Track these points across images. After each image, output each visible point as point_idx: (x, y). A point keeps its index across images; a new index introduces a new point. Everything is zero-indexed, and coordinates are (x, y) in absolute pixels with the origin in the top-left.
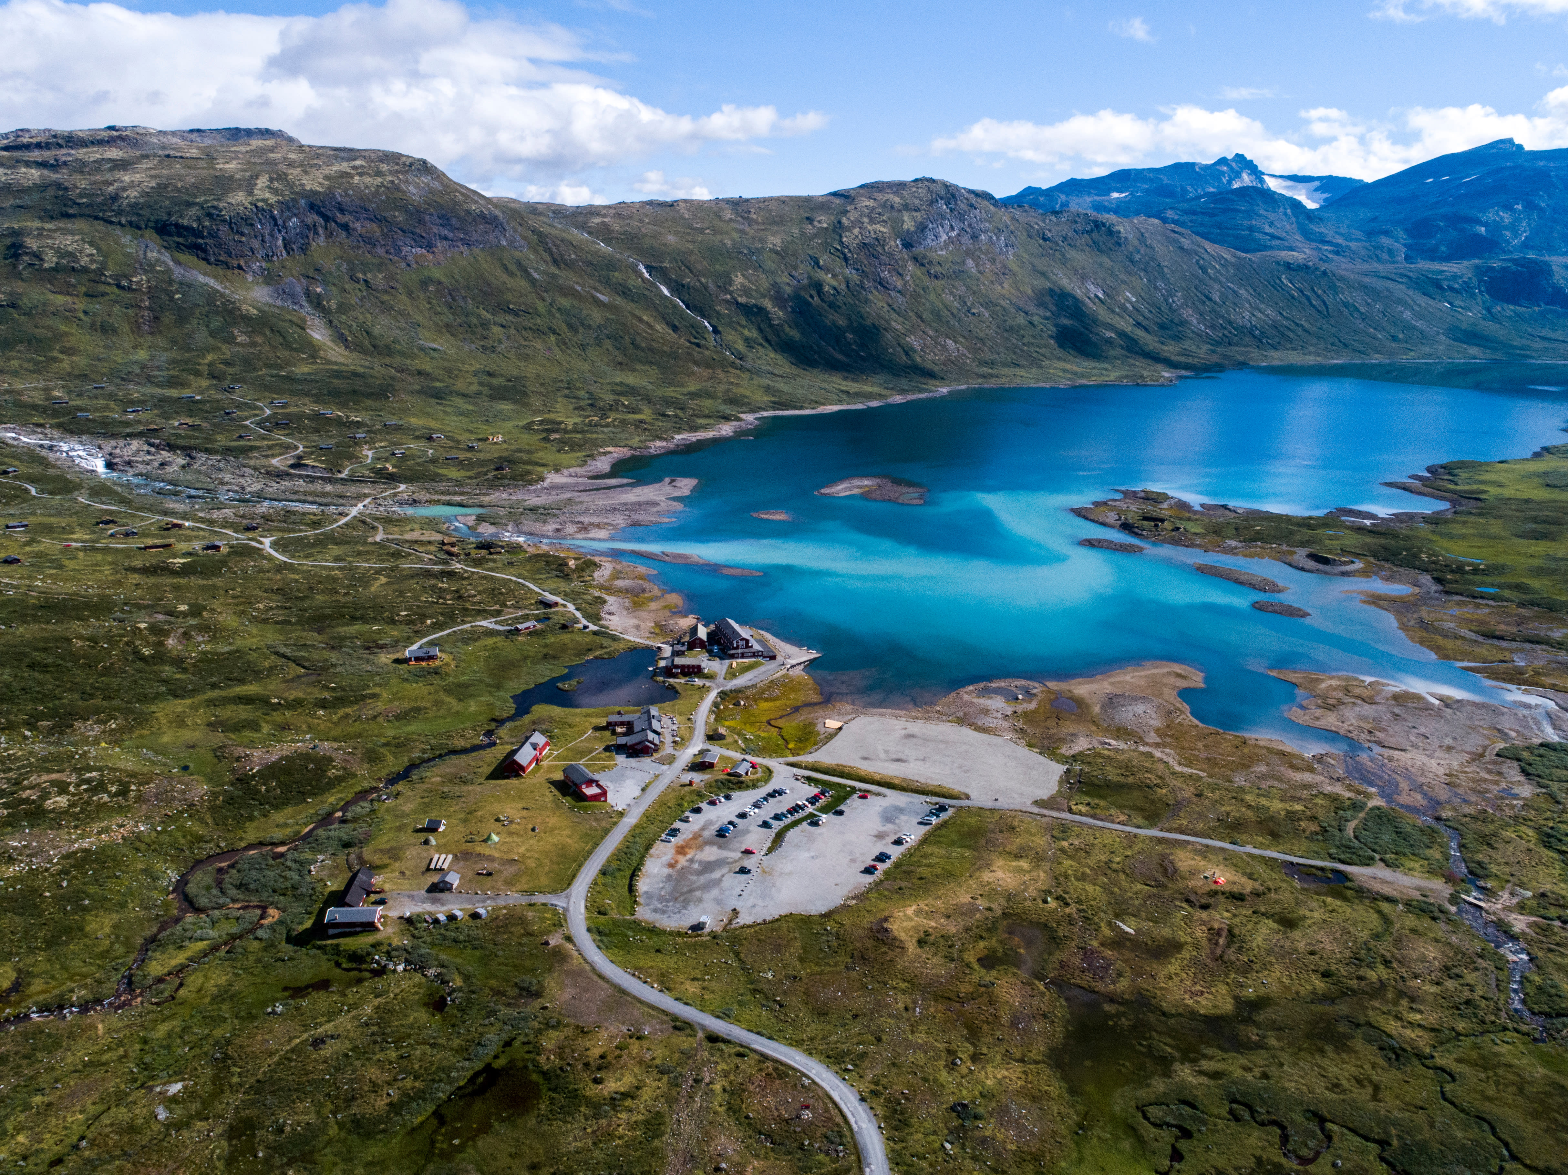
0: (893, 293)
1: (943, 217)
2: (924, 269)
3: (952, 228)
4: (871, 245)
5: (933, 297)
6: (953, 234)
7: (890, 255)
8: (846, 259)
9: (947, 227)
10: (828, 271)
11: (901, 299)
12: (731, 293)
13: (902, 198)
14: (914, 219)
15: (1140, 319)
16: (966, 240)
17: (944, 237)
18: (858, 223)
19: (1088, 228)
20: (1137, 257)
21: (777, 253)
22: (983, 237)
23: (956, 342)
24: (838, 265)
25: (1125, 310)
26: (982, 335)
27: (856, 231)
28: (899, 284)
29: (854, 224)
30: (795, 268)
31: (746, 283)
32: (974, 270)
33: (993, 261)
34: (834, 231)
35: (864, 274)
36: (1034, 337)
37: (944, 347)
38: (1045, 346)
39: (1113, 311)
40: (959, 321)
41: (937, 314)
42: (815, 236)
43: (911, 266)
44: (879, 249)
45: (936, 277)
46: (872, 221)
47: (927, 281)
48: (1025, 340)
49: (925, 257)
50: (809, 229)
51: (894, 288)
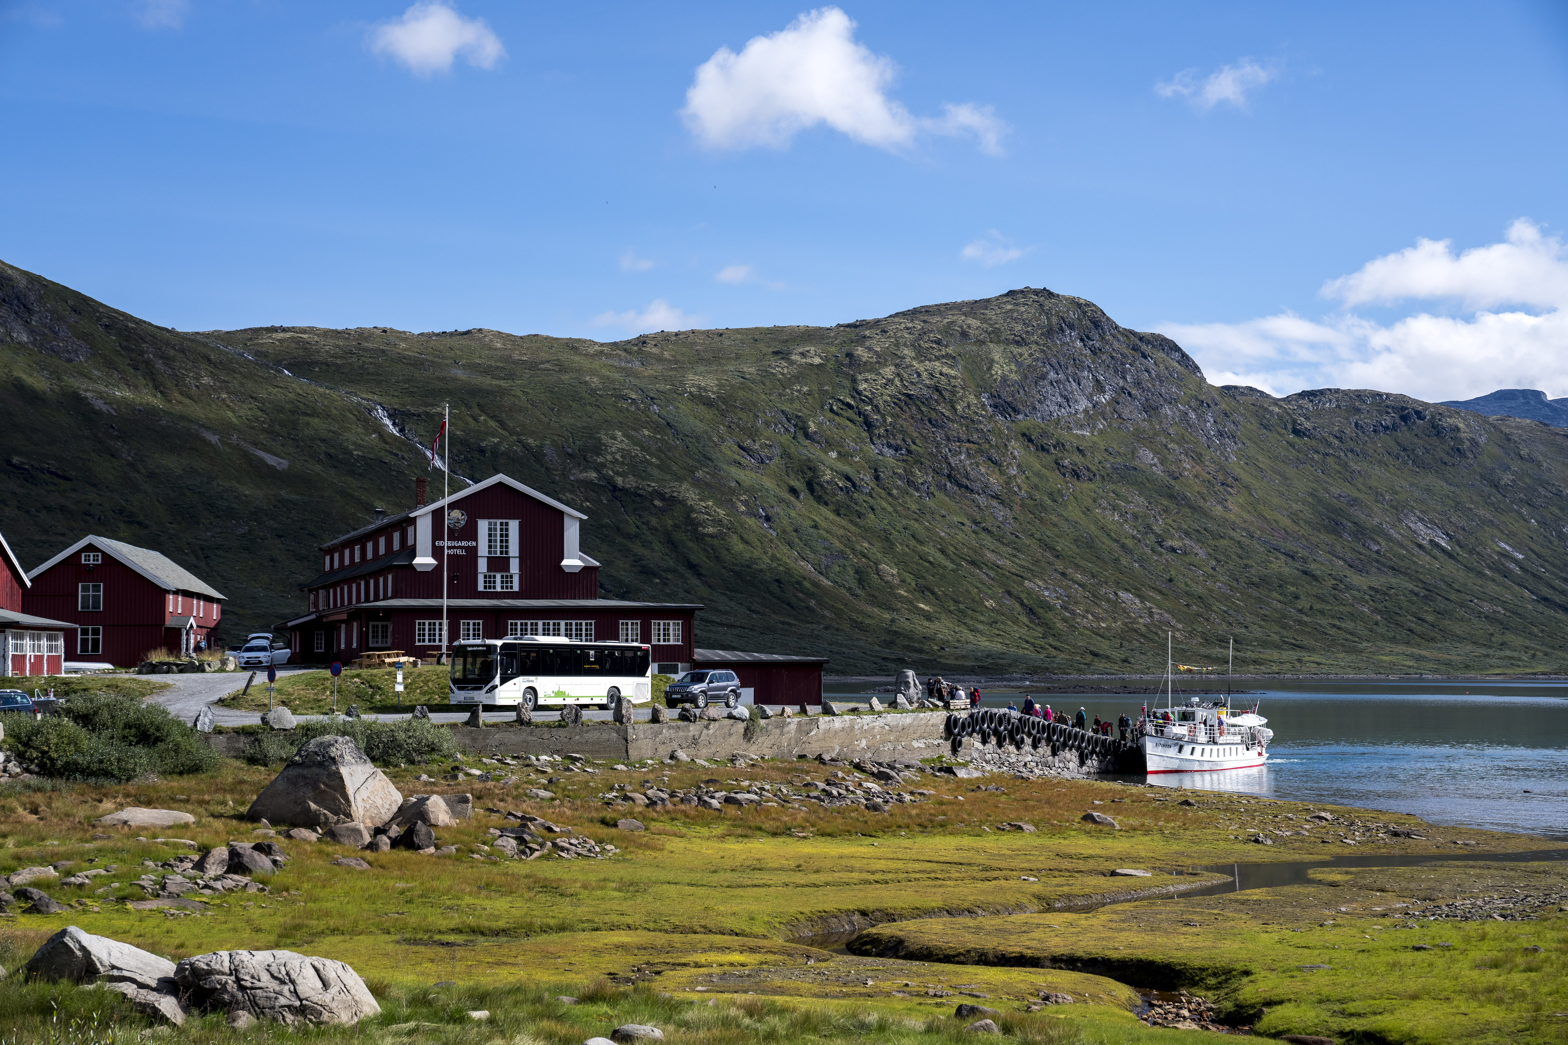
0: (982, 500)
1: (1078, 364)
2: (1049, 459)
3: (1099, 387)
4: (926, 401)
5: (1073, 512)
6: (1104, 399)
7: (969, 422)
8: (869, 425)
9: (1088, 384)
10: (829, 445)
11: (1001, 512)
12: (599, 468)
13: (984, 320)
14: (1014, 358)
15: (1546, 592)
16: (1131, 411)
17: (1083, 404)
18: (892, 356)
19: (1387, 421)
20: (1507, 478)
21: (708, 403)
22: (1167, 410)
23: (1142, 598)
24: (852, 434)
25: (1507, 574)
26: (1199, 590)
27: (888, 371)
28: (995, 481)
29: (882, 359)
30: (753, 434)
31: (636, 450)
32: (1158, 471)
33: (1198, 458)
34: (838, 371)
35: (911, 458)
36: (1320, 599)
37: (1115, 604)
38: (1352, 616)
39: (1481, 574)
40: (1141, 561)
41: (1089, 545)
42: (798, 378)
43: (1016, 448)
44: (942, 408)
45: (1076, 475)
46: (922, 354)
47: (1056, 481)
48: (1300, 604)
49: (1044, 434)
50: (780, 368)
51: (985, 488)
